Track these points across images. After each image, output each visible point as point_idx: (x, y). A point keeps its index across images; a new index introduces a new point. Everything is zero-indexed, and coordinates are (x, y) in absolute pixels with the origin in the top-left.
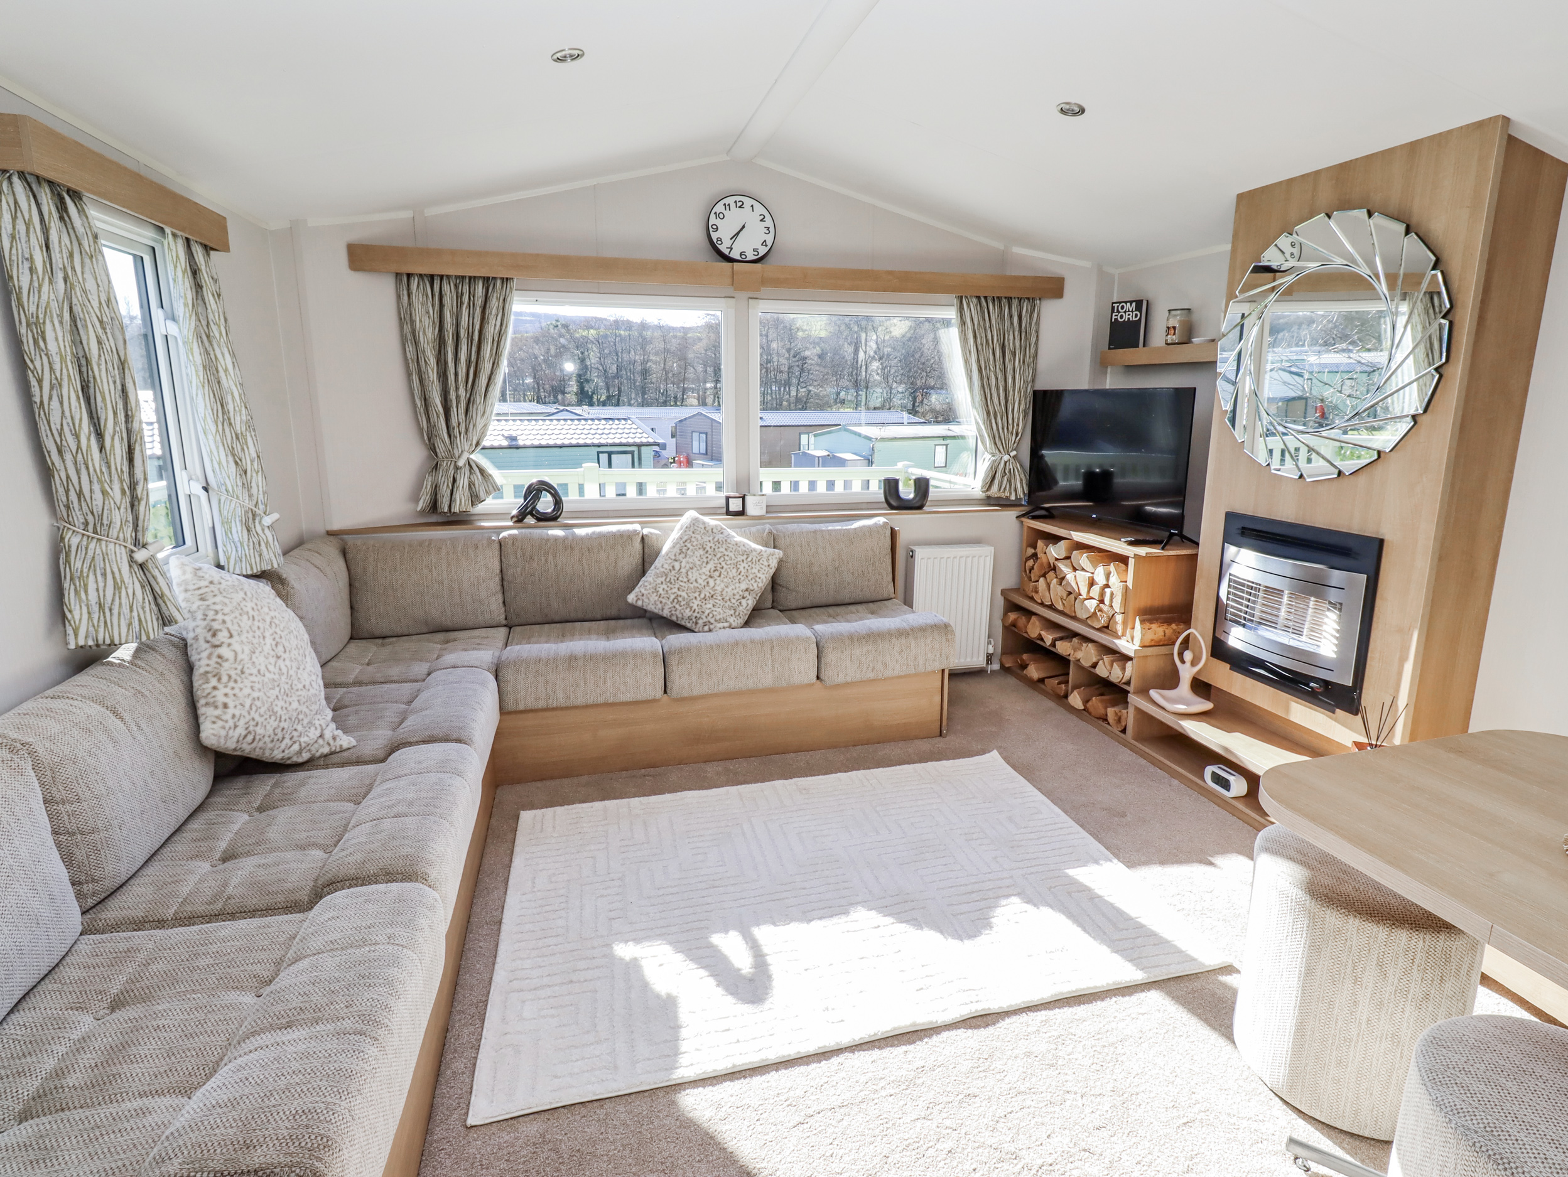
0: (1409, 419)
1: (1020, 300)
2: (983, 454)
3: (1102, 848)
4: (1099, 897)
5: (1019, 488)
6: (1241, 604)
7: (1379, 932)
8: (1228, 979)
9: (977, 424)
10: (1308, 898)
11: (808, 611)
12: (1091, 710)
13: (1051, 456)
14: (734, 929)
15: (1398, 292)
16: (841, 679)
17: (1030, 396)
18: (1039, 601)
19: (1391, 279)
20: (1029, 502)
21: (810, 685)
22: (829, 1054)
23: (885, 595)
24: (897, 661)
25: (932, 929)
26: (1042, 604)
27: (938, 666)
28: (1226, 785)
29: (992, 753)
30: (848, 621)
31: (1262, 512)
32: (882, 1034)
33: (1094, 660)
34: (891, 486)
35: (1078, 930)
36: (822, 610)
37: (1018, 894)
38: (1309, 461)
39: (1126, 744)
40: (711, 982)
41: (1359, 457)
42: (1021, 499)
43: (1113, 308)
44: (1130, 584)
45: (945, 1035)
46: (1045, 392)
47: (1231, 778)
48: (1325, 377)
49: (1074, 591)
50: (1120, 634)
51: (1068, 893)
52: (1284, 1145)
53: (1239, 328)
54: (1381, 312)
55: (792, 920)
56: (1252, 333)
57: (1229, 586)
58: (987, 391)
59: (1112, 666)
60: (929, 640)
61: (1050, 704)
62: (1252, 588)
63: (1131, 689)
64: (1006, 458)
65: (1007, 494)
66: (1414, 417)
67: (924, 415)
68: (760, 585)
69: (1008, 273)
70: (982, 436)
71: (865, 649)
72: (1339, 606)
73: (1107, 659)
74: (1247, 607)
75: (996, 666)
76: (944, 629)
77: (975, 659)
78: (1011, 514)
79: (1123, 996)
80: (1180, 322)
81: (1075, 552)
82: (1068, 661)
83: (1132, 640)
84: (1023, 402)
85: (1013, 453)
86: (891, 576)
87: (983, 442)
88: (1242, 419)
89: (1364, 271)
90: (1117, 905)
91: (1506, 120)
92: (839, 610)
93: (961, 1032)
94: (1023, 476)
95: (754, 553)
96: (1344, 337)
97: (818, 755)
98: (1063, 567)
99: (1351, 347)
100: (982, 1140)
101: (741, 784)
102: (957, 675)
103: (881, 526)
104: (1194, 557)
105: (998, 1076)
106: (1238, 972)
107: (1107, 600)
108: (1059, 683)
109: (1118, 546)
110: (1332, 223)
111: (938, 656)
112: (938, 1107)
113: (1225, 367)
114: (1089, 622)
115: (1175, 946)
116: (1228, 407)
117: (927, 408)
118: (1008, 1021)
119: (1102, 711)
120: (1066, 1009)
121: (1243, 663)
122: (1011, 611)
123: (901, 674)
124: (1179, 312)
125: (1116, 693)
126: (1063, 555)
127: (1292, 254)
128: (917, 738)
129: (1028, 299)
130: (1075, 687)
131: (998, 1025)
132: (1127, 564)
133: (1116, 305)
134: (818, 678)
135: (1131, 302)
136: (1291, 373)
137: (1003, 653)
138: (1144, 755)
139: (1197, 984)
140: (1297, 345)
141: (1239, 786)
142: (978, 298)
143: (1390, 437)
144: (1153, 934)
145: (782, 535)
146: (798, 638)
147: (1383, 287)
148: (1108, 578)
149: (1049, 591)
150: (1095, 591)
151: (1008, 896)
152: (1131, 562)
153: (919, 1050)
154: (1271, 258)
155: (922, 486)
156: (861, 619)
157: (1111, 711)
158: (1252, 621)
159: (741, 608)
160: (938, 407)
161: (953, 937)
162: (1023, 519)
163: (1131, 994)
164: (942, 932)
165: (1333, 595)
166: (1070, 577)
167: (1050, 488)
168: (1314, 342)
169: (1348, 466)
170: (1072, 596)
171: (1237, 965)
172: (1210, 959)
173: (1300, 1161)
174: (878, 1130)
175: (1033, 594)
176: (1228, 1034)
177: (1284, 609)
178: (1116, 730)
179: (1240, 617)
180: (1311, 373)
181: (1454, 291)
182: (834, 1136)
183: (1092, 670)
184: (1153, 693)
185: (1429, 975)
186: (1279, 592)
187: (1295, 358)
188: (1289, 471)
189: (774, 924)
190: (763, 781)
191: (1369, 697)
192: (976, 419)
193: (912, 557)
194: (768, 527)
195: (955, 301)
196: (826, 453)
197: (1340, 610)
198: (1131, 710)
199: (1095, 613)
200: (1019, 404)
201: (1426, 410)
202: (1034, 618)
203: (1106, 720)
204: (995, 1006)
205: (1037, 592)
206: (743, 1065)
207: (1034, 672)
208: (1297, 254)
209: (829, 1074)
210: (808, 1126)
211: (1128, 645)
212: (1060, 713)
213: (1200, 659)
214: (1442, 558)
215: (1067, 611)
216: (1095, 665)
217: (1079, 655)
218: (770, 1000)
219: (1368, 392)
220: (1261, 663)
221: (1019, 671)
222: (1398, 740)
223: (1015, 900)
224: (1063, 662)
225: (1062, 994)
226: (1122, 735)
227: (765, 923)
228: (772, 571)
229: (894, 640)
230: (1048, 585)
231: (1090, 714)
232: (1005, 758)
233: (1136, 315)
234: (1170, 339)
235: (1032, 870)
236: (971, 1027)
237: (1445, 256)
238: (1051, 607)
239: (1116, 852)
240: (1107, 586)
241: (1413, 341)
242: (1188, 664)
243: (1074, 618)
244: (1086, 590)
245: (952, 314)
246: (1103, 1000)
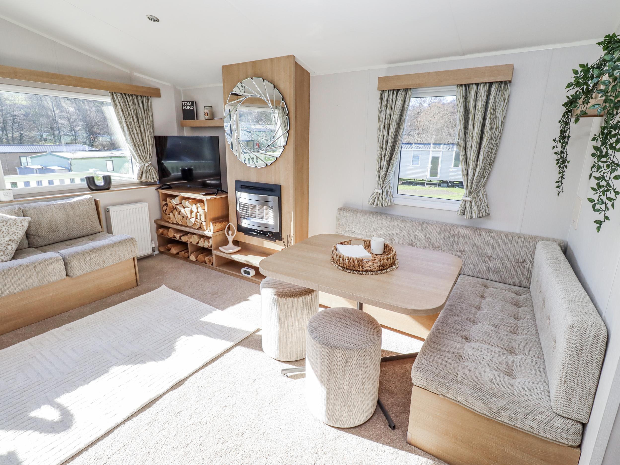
0: (282, 147)
1: (142, 96)
2: (136, 163)
3: (212, 307)
4: (214, 324)
5: (155, 177)
6: (244, 212)
7: (295, 300)
8: (258, 333)
9: (130, 150)
10: (277, 297)
11: (54, 245)
12: (199, 260)
13: (167, 164)
14: (44, 404)
15: (275, 106)
16: (81, 272)
17: (153, 139)
18: (172, 222)
19: (272, 102)
20: (160, 183)
21: (63, 280)
22: (112, 430)
23: (97, 231)
24: (110, 259)
25: (150, 361)
26: (173, 223)
27: (131, 257)
28: (248, 273)
29: (162, 286)
30: (78, 246)
31: (246, 180)
32: (136, 410)
33: (197, 241)
34: (90, 181)
35: (208, 338)
36: (61, 243)
37: (184, 334)
38: (257, 162)
39: (214, 269)
40: (37, 434)
41: (271, 160)
42: (156, 182)
43: (182, 103)
44: (206, 210)
45: (164, 397)
46: (159, 137)
47: (250, 271)
48: (258, 133)
49: (185, 216)
50: (205, 229)
51: (203, 327)
52: (281, 373)
53: (229, 115)
54: (271, 112)
55: (78, 387)
56: (234, 117)
57: (240, 206)
58: (133, 136)
59: (204, 242)
60: (125, 246)
61: (182, 262)
62: (247, 206)
63: (212, 249)
64: (147, 165)
65: (150, 180)
66: (284, 146)
67: (96, 147)
68: (19, 236)
69: (134, 84)
70: (134, 156)
71: (92, 257)
72: (272, 208)
73: (202, 239)
74: (246, 212)
75: (157, 252)
76: (131, 240)
77: (147, 251)
78: (153, 188)
79: (228, 353)
80: (209, 111)
81: (183, 201)
82: (187, 243)
83: (210, 231)
84: (150, 141)
85: (150, 163)
86: (98, 222)
87: (135, 158)
88: (235, 147)
89: (264, 98)
90: (221, 324)
91: (294, 57)
92: (71, 242)
93: (171, 393)
94: (155, 172)
95: (11, 221)
96: (261, 120)
97: (74, 312)
98: (179, 207)
99: (264, 123)
100: (187, 424)
101: (29, 338)
102: (140, 259)
103: (88, 199)
104: (227, 198)
105: (189, 400)
106: (261, 330)
107: (199, 218)
108: (185, 253)
109: (200, 196)
110: (253, 81)
111: (130, 252)
112: (167, 423)
113: (227, 129)
114: (193, 227)
115: (241, 330)
116: (230, 143)
117: (98, 143)
118: (188, 380)
119: (204, 259)
120: (209, 366)
121: (248, 231)
122: (160, 229)
123: (113, 264)
124: (208, 107)
125: (207, 251)
126: (178, 202)
127: (242, 90)
128: (126, 290)
129: (145, 96)
130: (192, 253)
131: (185, 383)
132: (204, 203)
133: (183, 102)
134: (67, 275)
135: (189, 102)
136: (247, 131)
137: (159, 246)
138: (220, 271)
139: (250, 339)
140: (247, 122)
141: (252, 272)
142: (121, 94)
143: (278, 153)
144: (234, 329)
145: (28, 209)
146: (51, 259)
147: (270, 105)
148: (198, 209)
149: (174, 218)
150: (194, 215)
151: (180, 336)
152: (205, 202)
153: (155, 407)
154: (236, 90)
155: (107, 179)
156: (86, 243)
157: (206, 259)
158: (248, 217)
159: (8, 250)
160: (104, 143)
161: (160, 360)
162: (159, 190)
163: (230, 351)
164: (155, 361)
165: (270, 204)
166: (183, 211)
167: (168, 176)
168: (253, 121)
169: (269, 163)
170: (185, 218)
171: (260, 328)
172: (251, 329)
173: (285, 375)
174: (143, 445)
175: (168, 220)
176: (261, 349)
177: (257, 211)
178: (209, 265)
179: (244, 216)
180: (253, 132)
181: (289, 108)
182: (123, 459)
183: (197, 245)
184: (221, 248)
185: (308, 308)
186: (255, 206)
187: (248, 126)
188: (252, 165)
189: (68, 392)
190: (44, 332)
191: (284, 235)
192: (129, 148)
193: (108, 211)
194: (17, 206)
195: (109, 94)
196: (41, 167)
197: (273, 209)
198: (214, 256)
199: (195, 223)
200: (149, 141)
201: (286, 145)
202: (170, 229)
203: (205, 262)
204: (182, 377)
205: (170, 219)
206: (67, 458)
207: (174, 250)
208: (244, 90)
209: (114, 438)
210: (109, 462)
211: (208, 233)
212: (188, 264)
213: (234, 233)
214: (296, 189)
215: (184, 224)
216: (198, 243)
217: (191, 240)
218: (75, 424)
219: (270, 139)
220: (253, 230)
221: (168, 252)
222: (292, 244)
223: (183, 337)
224: (185, 245)
225: (207, 361)
226: (212, 266)
227: (62, 394)
228: (25, 229)
229: (107, 250)
230: (174, 215)
231: (199, 261)
232: (168, 287)
233: (192, 107)
234: (206, 117)
235: (187, 324)
236: (174, 389)
237: (285, 96)
238: (177, 224)
239: (217, 307)
240: (198, 212)
241: (280, 122)
242: (231, 235)
243: (187, 226)
244: (190, 215)
245: (108, 100)
246: (221, 357)
